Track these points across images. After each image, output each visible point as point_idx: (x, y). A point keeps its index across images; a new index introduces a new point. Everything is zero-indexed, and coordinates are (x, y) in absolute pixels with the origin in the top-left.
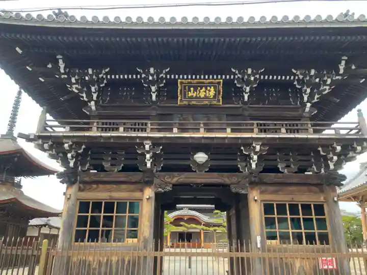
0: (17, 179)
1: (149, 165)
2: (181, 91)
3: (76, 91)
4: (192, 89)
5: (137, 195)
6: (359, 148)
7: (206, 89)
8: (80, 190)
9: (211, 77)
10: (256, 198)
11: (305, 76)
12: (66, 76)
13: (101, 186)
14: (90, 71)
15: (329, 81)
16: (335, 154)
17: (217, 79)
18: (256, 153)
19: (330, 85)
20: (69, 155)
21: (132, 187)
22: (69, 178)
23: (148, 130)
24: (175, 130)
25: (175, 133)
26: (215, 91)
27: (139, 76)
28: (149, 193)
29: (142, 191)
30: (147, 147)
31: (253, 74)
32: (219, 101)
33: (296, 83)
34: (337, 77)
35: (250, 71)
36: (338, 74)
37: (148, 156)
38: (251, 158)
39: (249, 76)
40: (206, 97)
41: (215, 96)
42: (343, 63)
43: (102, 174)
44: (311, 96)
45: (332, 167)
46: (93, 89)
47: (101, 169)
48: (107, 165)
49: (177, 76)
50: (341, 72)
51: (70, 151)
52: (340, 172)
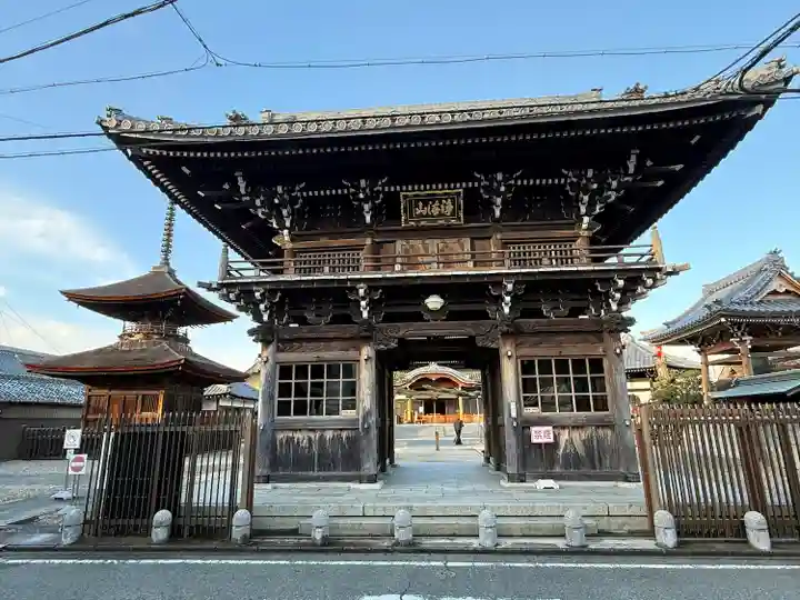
0: (181, 330)
1: (365, 315)
2: (405, 208)
3: (263, 217)
4: (421, 204)
5: (352, 354)
6: (650, 282)
7: (441, 203)
8: (279, 350)
9: (446, 186)
10: (509, 354)
11: (580, 177)
12: (248, 198)
13: (304, 344)
14: (280, 189)
15: (614, 184)
16: (617, 290)
17: (455, 188)
18: (508, 294)
19: (617, 190)
20: (262, 307)
21: (345, 344)
22: (264, 335)
23: (361, 269)
24: (398, 267)
25: (398, 272)
26: (453, 204)
27: (346, 192)
28: (367, 351)
29: (358, 349)
30: (361, 292)
31: (505, 179)
32: (459, 218)
33: (568, 188)
34: (626, 179)
35: (500, 177)
36: (627, 175)
37: (363, 303)
38: (503, 300)
39: (499, 183)
40: (440, 215)
41: (453, 214)
42: (633, 158)
43: (305, 328)
44: (591, 206)
45: (614, 307)
46: (285, 212)
47: (303, 321)
48: (310, 317)
49: (398, 188)
50: (631, 170)
51: (262, 301)
52: (624, 314)
